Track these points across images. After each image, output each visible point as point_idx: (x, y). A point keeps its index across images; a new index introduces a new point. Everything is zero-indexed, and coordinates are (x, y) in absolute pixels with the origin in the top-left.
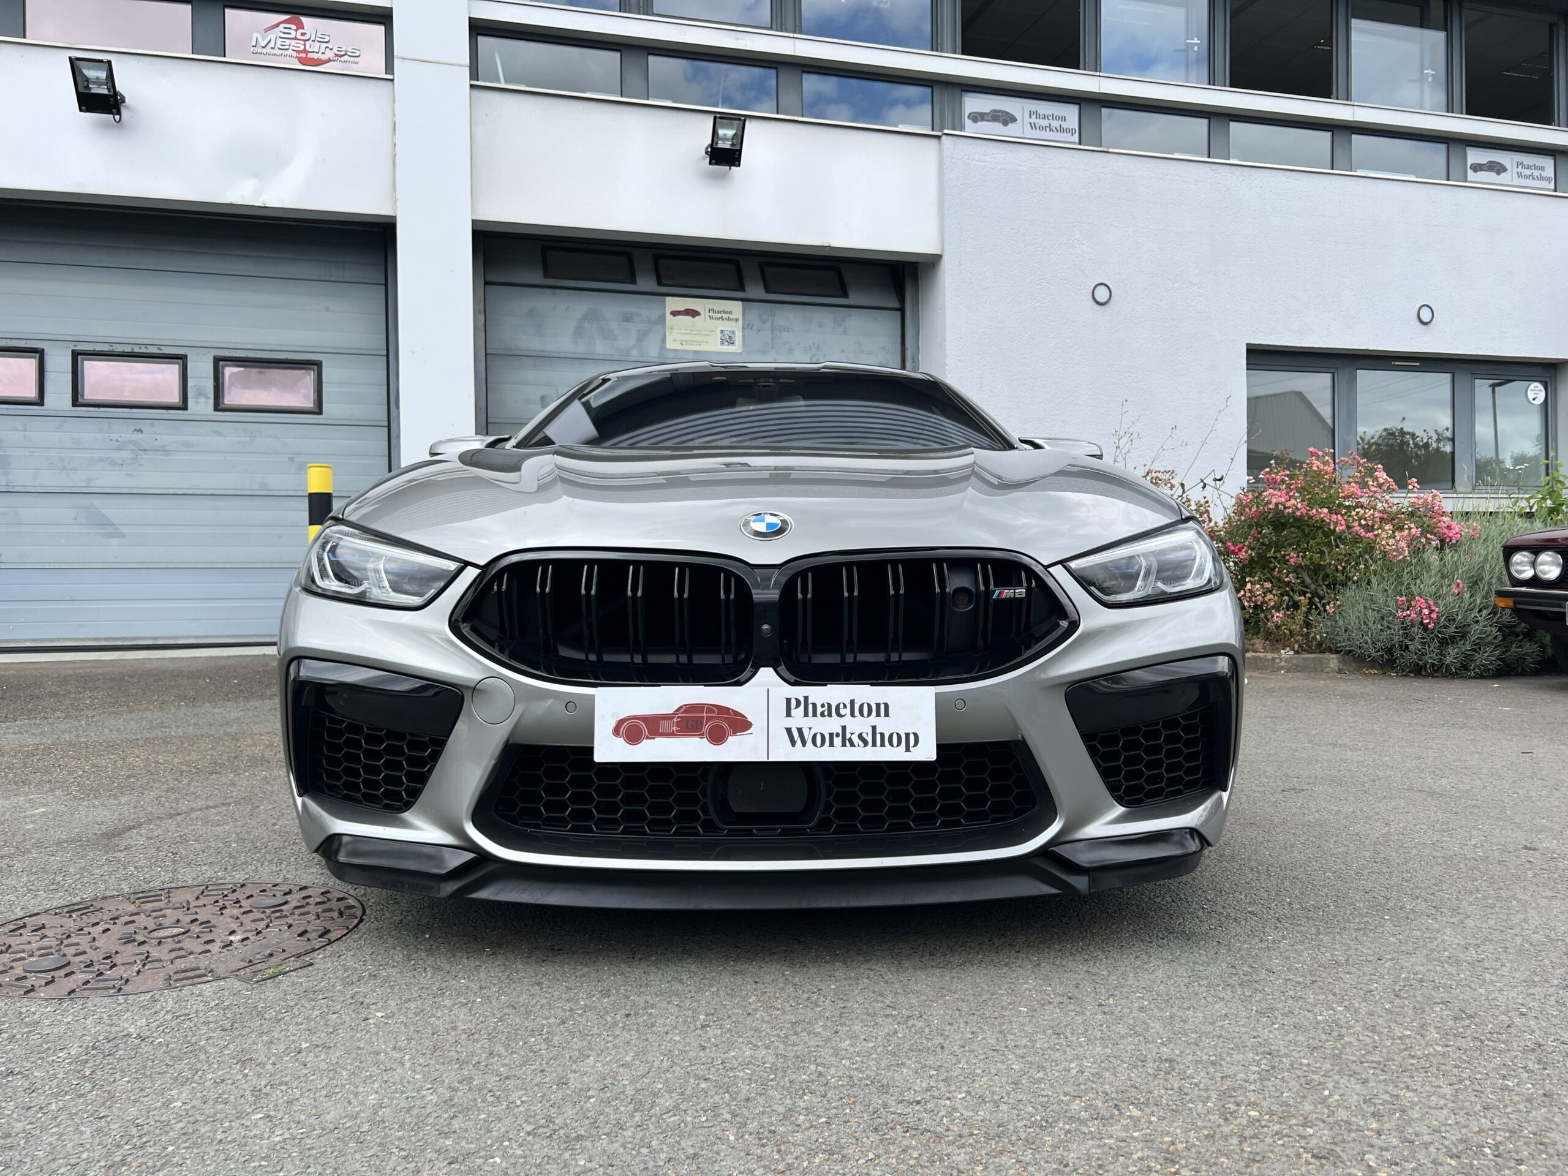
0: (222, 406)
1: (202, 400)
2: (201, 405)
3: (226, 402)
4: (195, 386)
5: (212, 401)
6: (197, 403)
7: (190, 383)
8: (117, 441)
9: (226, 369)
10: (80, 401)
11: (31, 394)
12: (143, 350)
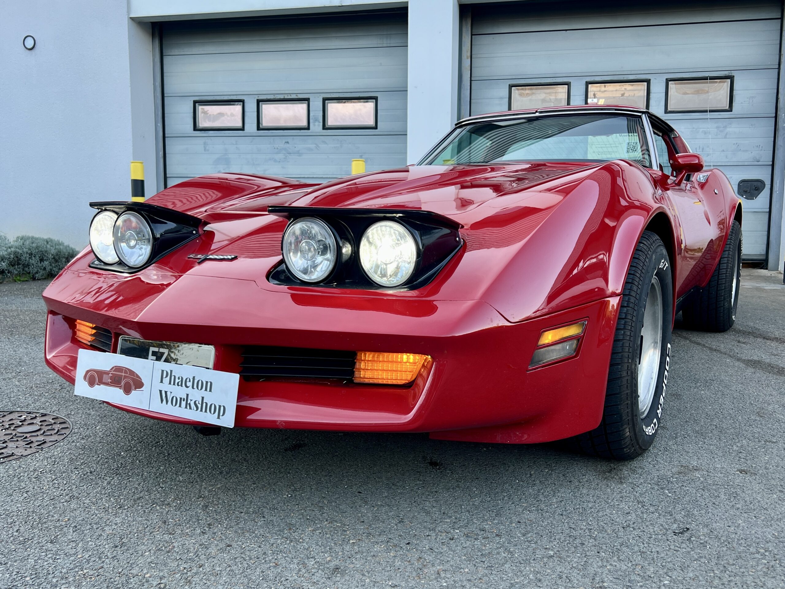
0: (327, 126)
1: (317, 123)
2: (316, 127)
3: (329, 124)
4: (314, 116)
5: (321, 124)
6: (314, 125)
7: (311, 115)
8: (277, 148)
9: (329, 105)
10: (261, 126)
11: (240, 125)
12: (289, 97)
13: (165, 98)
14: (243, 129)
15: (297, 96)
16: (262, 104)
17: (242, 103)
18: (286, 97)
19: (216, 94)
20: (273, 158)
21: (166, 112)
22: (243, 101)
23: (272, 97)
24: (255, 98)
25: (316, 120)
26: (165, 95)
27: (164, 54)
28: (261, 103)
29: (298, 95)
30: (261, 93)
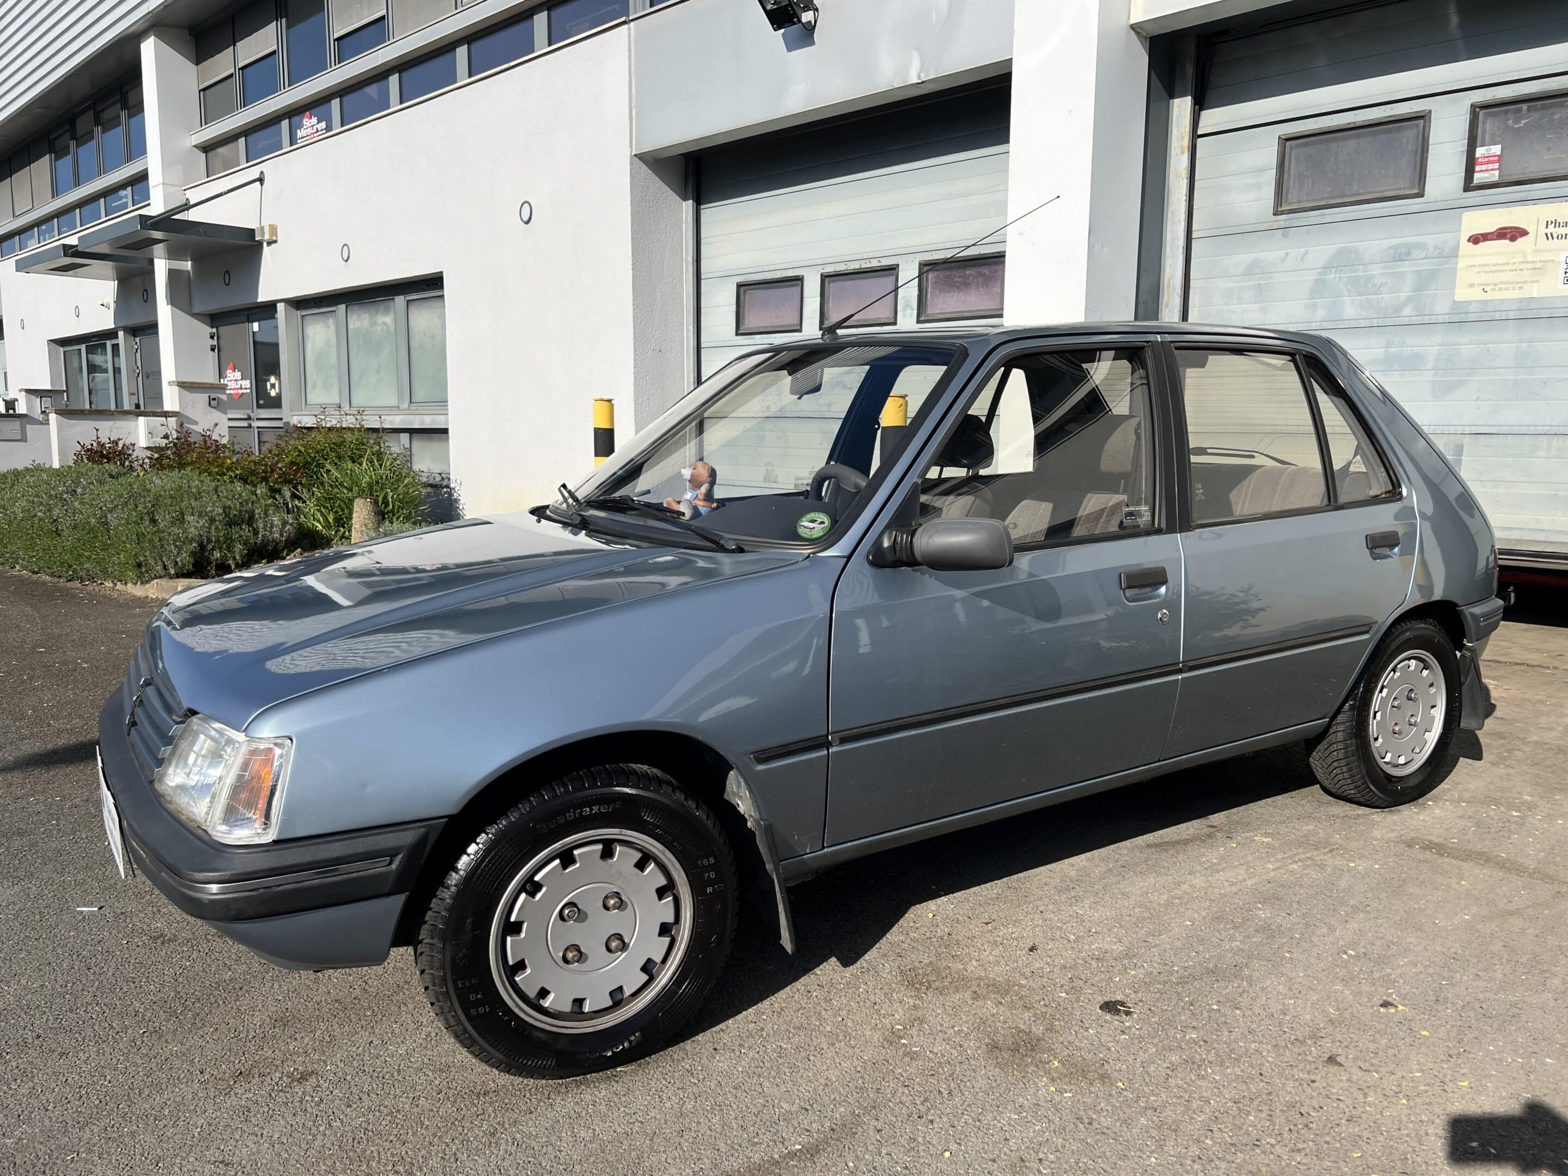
0: (923, 317)
1: (908, 311)
2: (908, 318)
3: (928, 312)
4: (904, 298)
5: (915, 312)
6: (904, 315)
7: (899, 295)
9: (929, 274)
10: (827, 323)
11: (795, 322)
12: (868, 265)
13: (703, 281)
14: (800, 329)
15: (879, 261)
16: (829, 282)
17: (800, 282)
18: (863, 266)
19: (766, 268)
21: (702, 305)
22: (799, 280)
23: (841, 268)
24: (818, 271)
25: (907, 306)
26: (703, 277)
27: (701, 207)
28: (827, 280)
29: (880, 259)
30: (827, 261)
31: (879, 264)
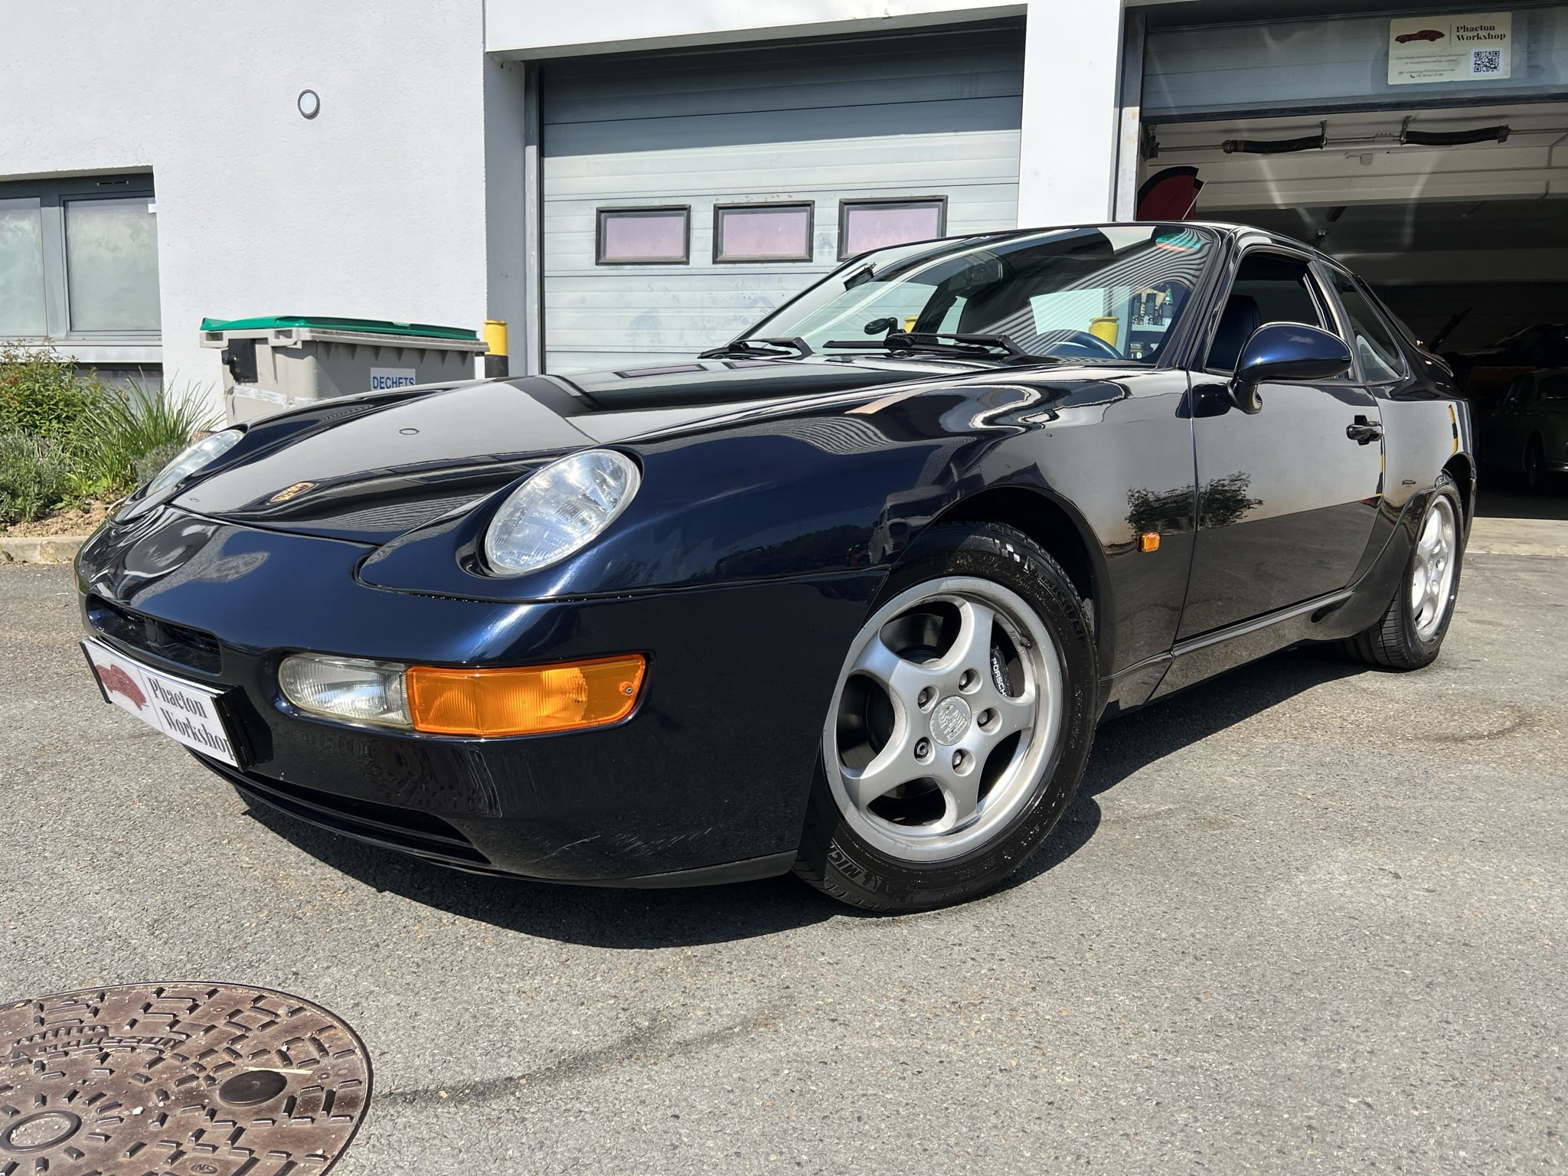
0: (845, 255)
1: (826, 249)
2: (826, 255)
3: (850, 250)
4: (821, 234)
5: (835, 250)
6: (822, 253)
7: (816, 233)
8: (749, 298)
9: (851, 213)
10: (720, 258)
11: (679, 253)
12: (776, 199)
13: (546, 205)
14: (687, 263)
15: (790, 196)
16: (723, 214)
17: (685, 212)
18: (770, 199)
19: (638, 195)
20: (741, 317)
21: (546, 230)
23: (742, 200)
24: (710, 202)
25: (825, 243)
26: (546, 198)
27: (545, 122)
28: (721, 211)
29: (791, 194)
30: (722, 192)
31: (790, 199)
